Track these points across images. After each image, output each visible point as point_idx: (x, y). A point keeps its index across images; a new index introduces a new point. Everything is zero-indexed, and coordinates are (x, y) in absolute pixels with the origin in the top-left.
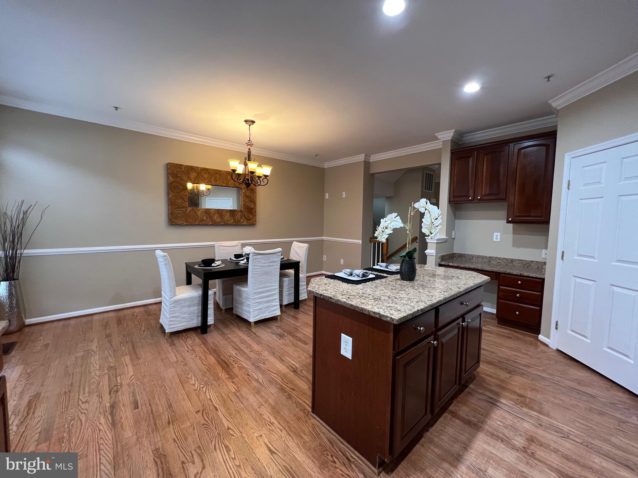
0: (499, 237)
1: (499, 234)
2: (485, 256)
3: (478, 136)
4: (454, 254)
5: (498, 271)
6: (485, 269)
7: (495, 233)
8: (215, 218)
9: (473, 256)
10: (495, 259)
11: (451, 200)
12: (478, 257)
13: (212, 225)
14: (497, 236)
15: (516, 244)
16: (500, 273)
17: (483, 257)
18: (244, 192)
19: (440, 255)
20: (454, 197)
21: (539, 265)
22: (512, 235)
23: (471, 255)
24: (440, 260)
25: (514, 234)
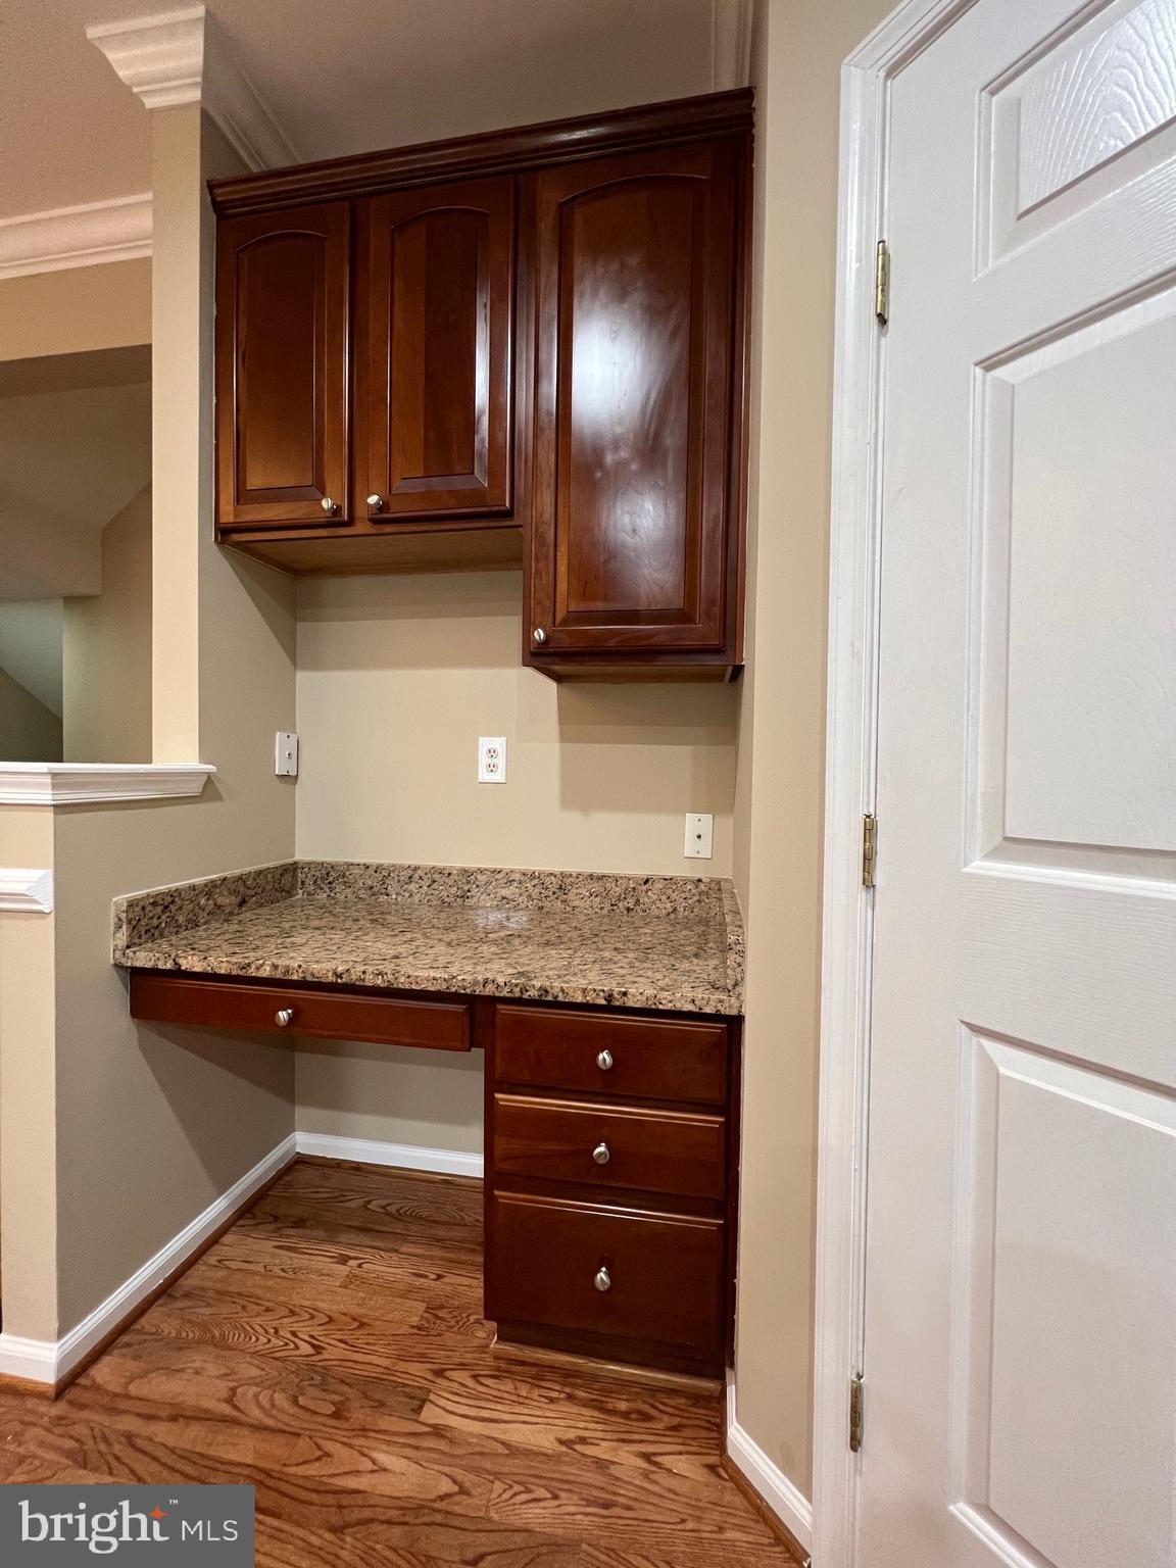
0: (499, 760)
1: (499, 743)
2: (440, 871)
4: (293, 868)
5: (478, 991)
6: (402, 983)
7: (481, 740)
9: (383, 875)
10: (488, 883)
11: (228, 517)
12: (410, 879)
14: (492, 753)
15: (577, 795)
16: (493, 1000)
17: (433, 876)
19: (122, 898)
20: (242, 496)
21: (674, 896)
22: (555, 747)
24: (122, 937)
25: (564, 738)
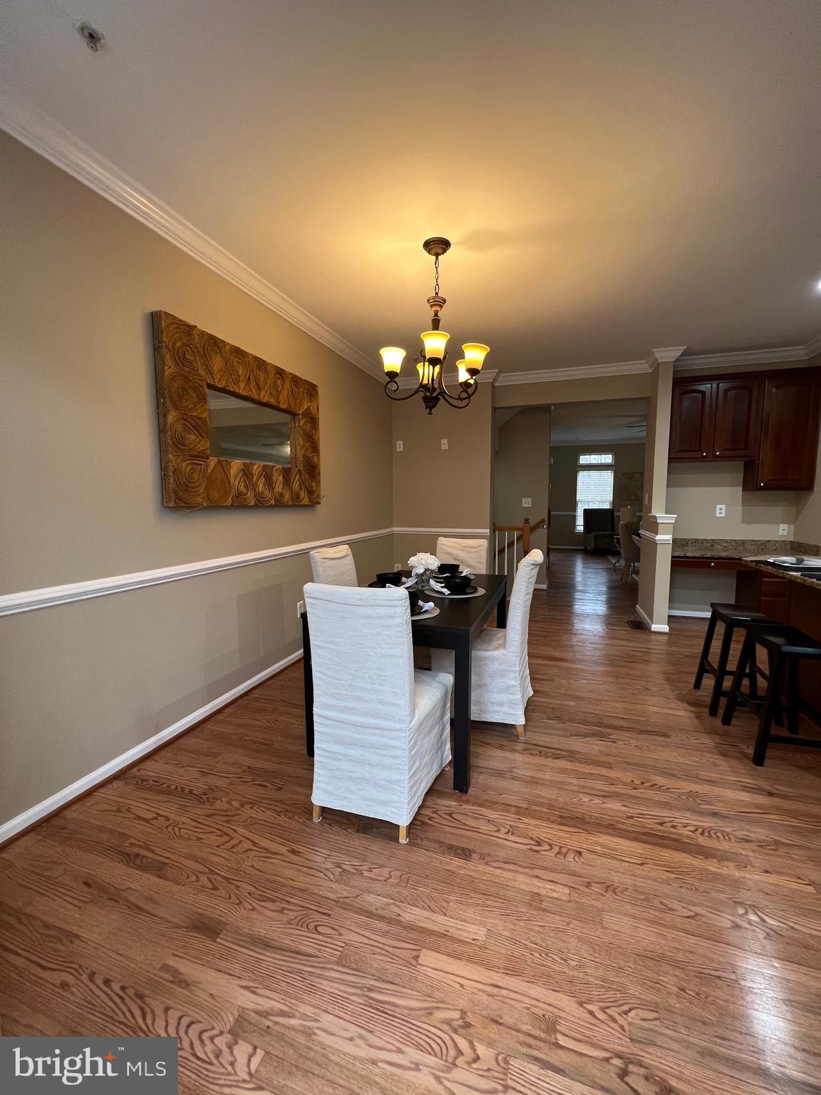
0: (724, 511)
1: (723, 507)
2: (705, 540)
3: (695, 362)
7: (718, 506)
8: (260, 488)
10: (720, 542)
11: (672, 456)
12: (695, 542)
13: (256, 506)
14: (721, 509)
15: (746, 519)
17: (703, 541)
18: (303, 426)
20: (677, 452)
21: (776, 545)
22: (740, 508)
23: (685, 539)
25: (743, 505)
